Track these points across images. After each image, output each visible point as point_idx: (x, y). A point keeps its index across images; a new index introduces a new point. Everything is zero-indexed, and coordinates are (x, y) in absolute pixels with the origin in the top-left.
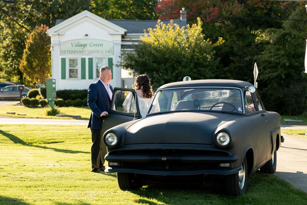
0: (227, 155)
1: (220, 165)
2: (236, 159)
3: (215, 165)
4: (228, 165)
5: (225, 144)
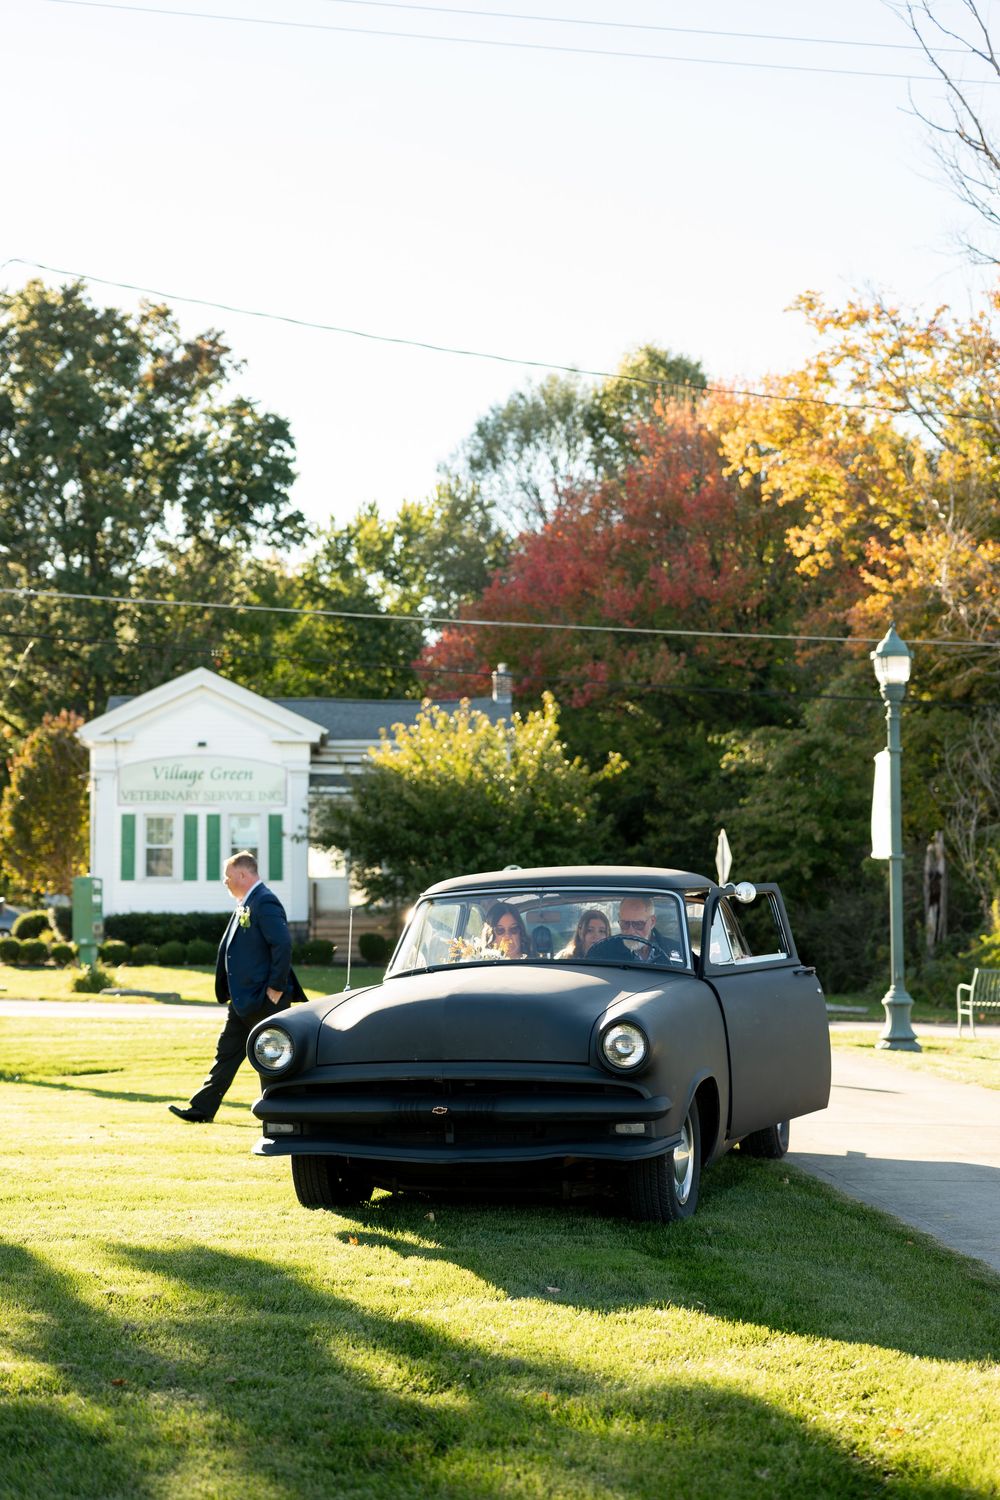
0: (639, 1097)
1: (614, 1128)
2: (664, 1108)
3: (599, 1128)
4: (638, 1128)
5: (631, 1061)
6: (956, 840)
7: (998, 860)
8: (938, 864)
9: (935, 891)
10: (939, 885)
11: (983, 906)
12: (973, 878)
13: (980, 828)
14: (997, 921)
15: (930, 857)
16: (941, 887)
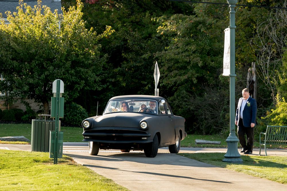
0: (146, 133)
1: (142, 138)
2: (150, 135)
4: (146, 138)
6: (261, 66)
7: (279, 75)
8: (253, 77)
9: (251, 89)
10: (253, 86)
11: (272, 96)
12: (268, 83)
13: (271, 61)
14: (279, 103)
15: (249, 74)
16: (254, 87)
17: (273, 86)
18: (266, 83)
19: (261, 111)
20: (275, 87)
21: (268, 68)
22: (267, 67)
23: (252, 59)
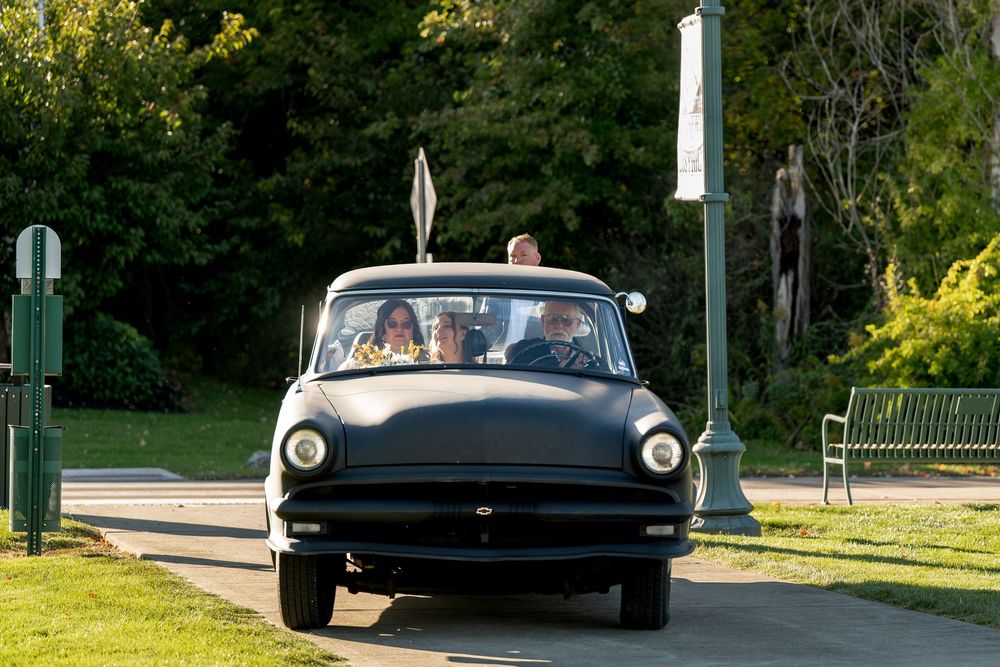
0: (669, 500)
1: (645, 530)
4: (668, 530)
5: (669, 467)
6: (824, 161)
7: (895, 193)
8: (794, 203)
9: (789, 249)
10: (797, 238)
11: (870, 274)
12: (854, 226)
13: (865, 139)
14: (894, 300)
15: (781, 191)
16: (799, 242)
17: (871, 237)
18: (847, 224)
19: (828, 332)
20: (880, 241)
21: (852, 167)
22: (850, 164)
23: (790, 131)
